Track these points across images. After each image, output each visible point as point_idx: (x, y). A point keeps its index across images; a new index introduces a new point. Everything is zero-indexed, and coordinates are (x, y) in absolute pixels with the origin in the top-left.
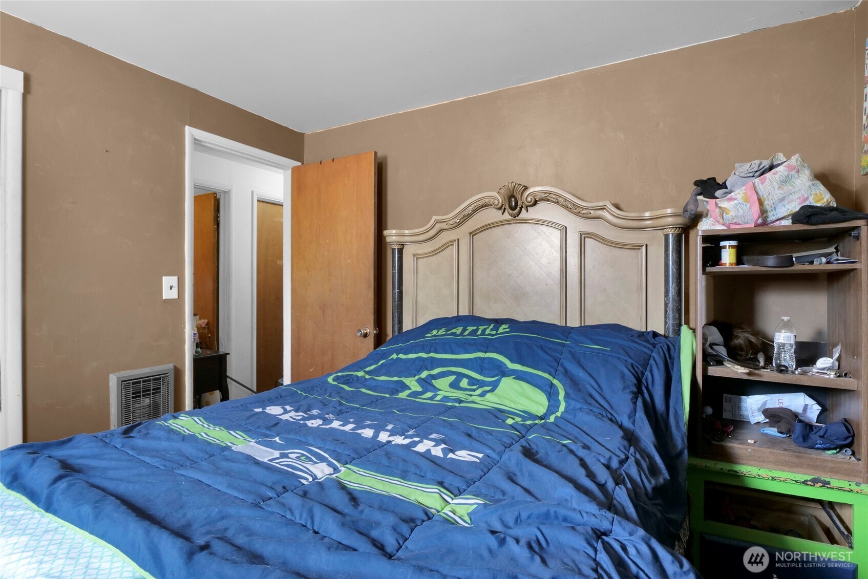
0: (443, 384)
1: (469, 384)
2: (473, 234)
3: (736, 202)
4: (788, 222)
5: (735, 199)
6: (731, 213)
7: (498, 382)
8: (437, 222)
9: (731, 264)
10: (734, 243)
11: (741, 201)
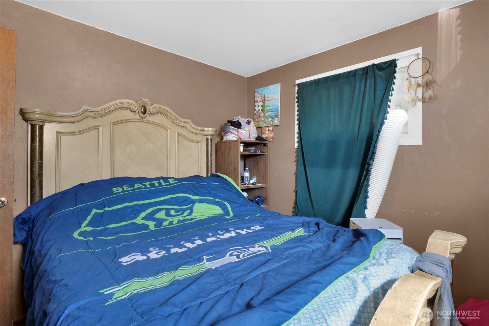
0: (161, 215)
1: (176, 212)
2: (115, 124)
3: (246, 131)
4: (254, 140)
5: (246, 130)
6: (243, 135)
7: (192, 206)
8: (86, 111)
9: (242, 151)
10: (243, 144)
11: (247, 131)
